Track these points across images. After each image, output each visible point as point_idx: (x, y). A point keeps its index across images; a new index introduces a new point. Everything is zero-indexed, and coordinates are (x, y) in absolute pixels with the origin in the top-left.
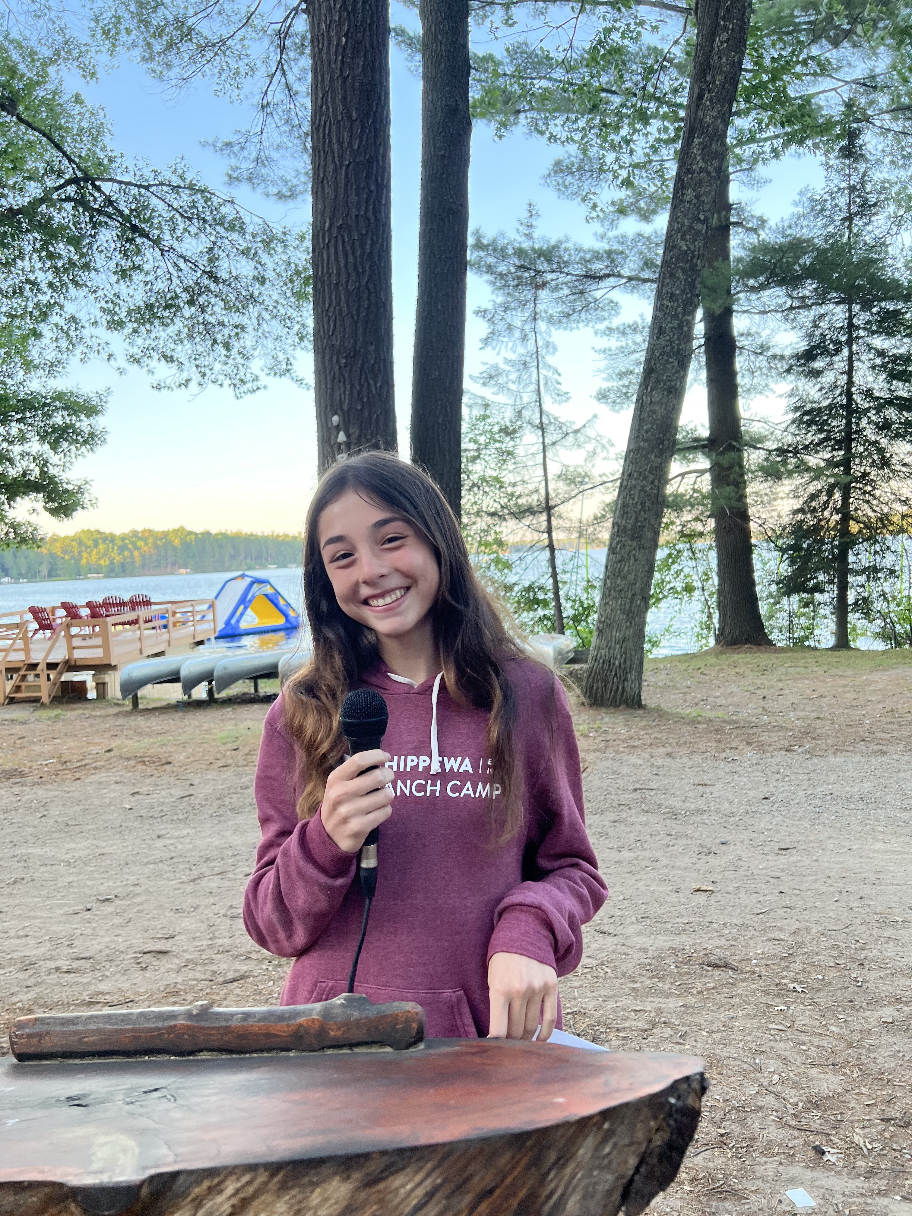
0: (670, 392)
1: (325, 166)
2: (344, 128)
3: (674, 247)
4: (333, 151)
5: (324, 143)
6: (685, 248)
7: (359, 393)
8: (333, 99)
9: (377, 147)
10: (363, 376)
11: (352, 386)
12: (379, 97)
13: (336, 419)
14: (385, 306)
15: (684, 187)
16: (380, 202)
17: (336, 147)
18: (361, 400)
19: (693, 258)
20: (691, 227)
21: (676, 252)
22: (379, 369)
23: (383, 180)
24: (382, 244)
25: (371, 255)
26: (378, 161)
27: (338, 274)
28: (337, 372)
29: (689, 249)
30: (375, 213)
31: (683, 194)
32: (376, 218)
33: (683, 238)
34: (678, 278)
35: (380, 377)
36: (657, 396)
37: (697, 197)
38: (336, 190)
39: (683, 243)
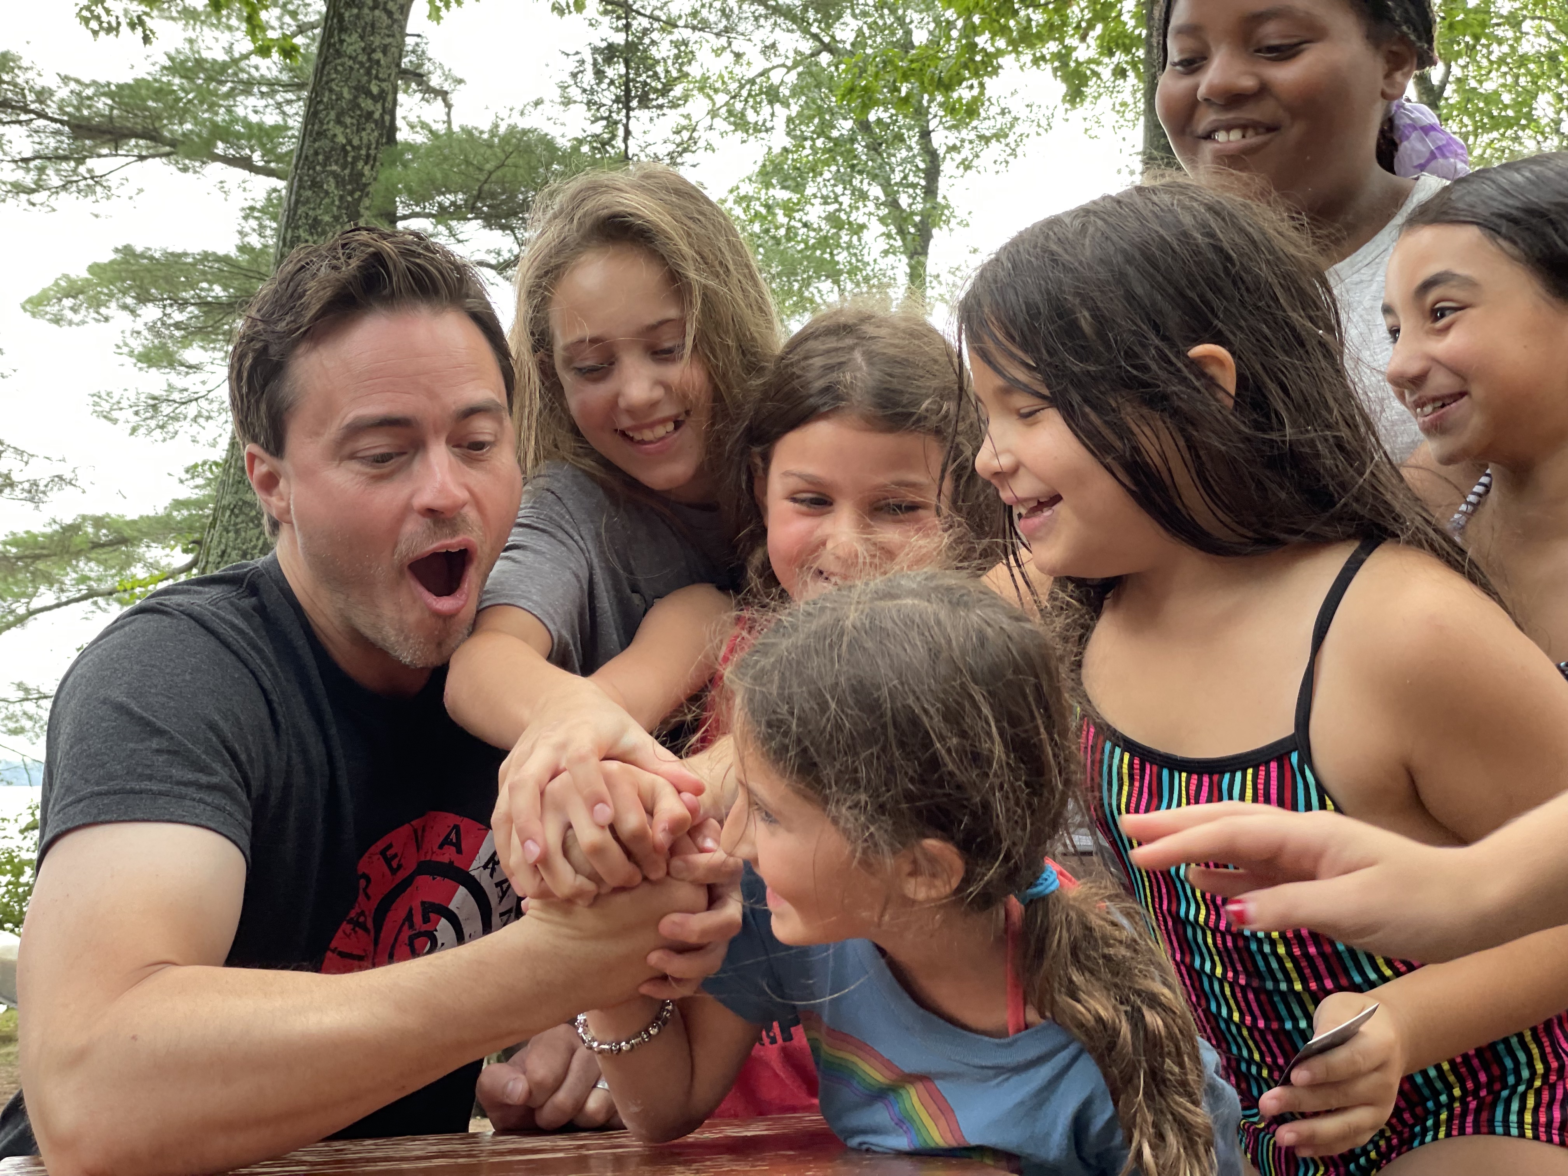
3: (321, 134)
6: (341, 139)
15: (342, 29)
19: (356, 159)
20: (355, 105)
21: (324, 144)
29: (350, 142)
31: (342, 41)
33: (339, 122)
34: (327, 193)
37: (369, 50)
39: (338, 130)
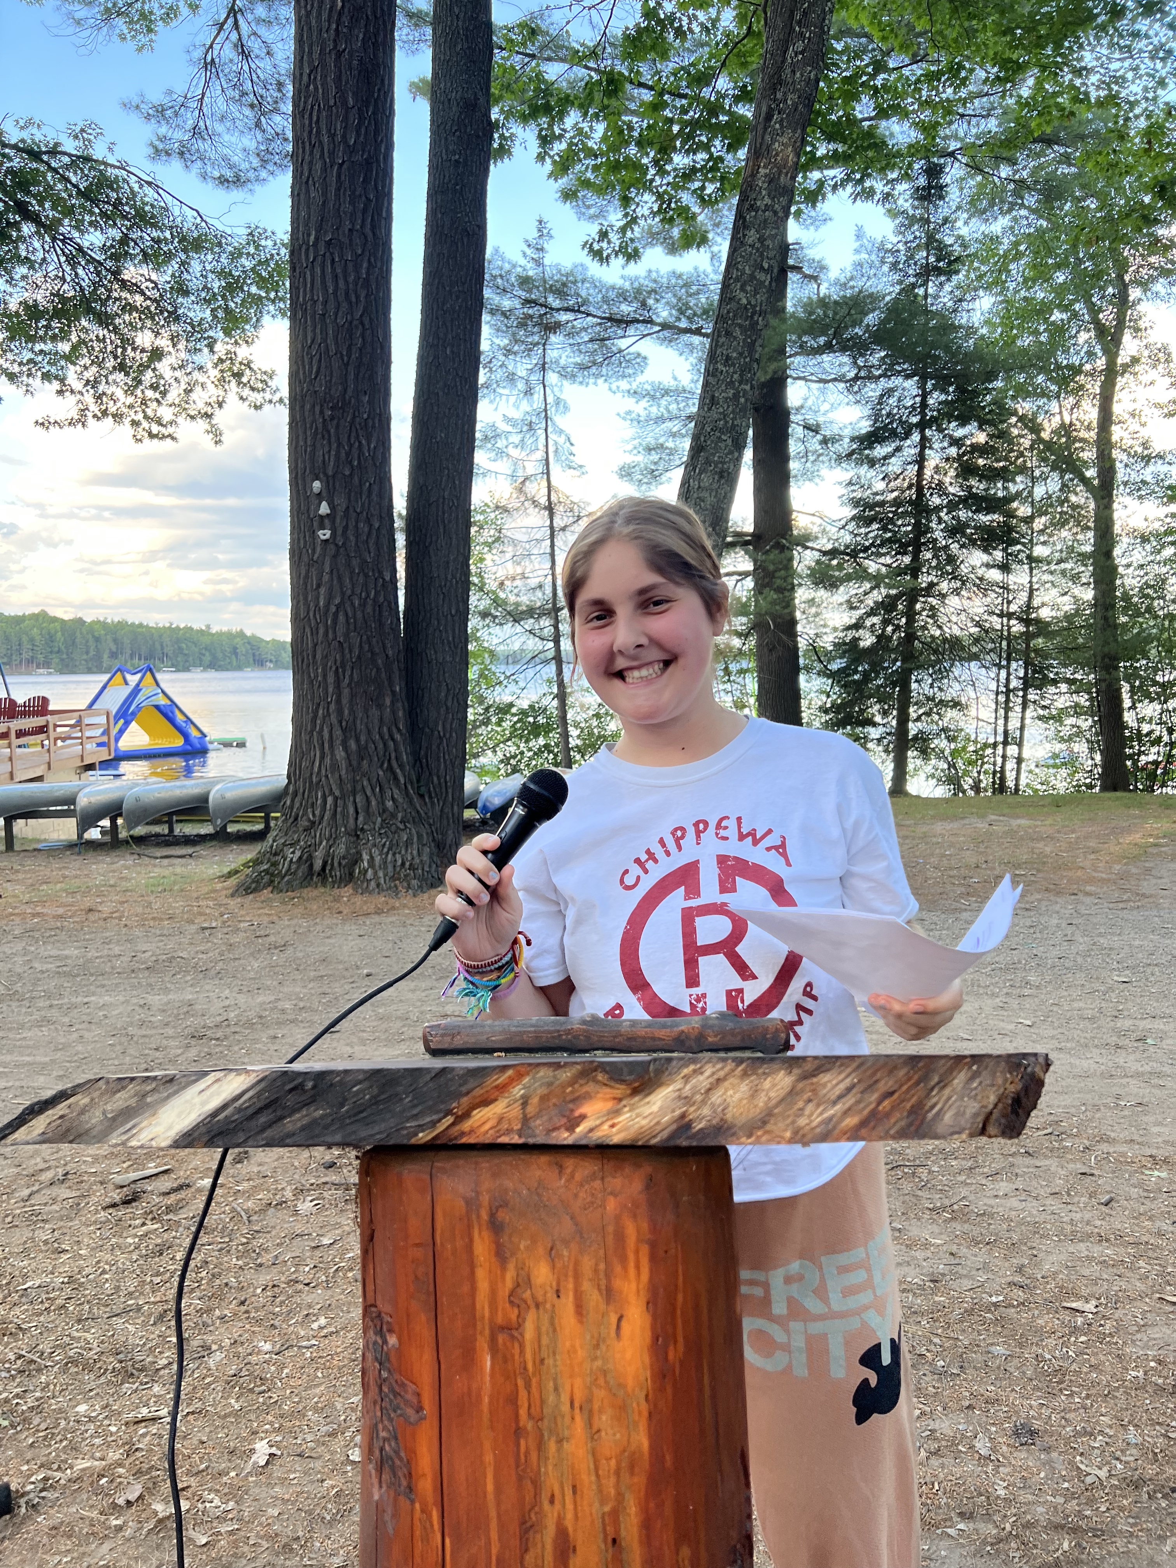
0: (721, 477)
1: (311, 163)
2: (338, 116)
3: (731, 300)
4: (320, 142)
5: (310, 132)
6: (744, 301)
7: (348, 454)
8: (324, 77)
9: (378, 145)
10: (353, 434)
11: (339, 445)
12: (383, 81)
13: (317, 485)
14: (382, 348)
15: (746, 227)
16: (380, 215)
17: (326, 139)
18: (350, 463)
19: (754, 313)
20: (752, 277)
21: (733, 305)
22: (373, 427)
23: (383, 187)
24: (381, 269)
25: (367, 281)
26: (378, 161)
27: (325, 302)
28: (320, 426)
29: (749, 303)
30: (373, 228)
31: (744, 236)
32: (374, 234)
33: (742, 289)
34: (735, 338)
35: (375, 435)
36: (706, 480)
37: (761, 240)
38: (325, 194)
39: (742, 295)
